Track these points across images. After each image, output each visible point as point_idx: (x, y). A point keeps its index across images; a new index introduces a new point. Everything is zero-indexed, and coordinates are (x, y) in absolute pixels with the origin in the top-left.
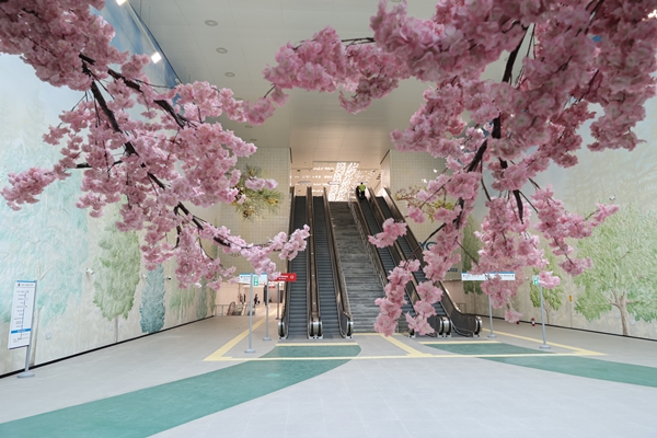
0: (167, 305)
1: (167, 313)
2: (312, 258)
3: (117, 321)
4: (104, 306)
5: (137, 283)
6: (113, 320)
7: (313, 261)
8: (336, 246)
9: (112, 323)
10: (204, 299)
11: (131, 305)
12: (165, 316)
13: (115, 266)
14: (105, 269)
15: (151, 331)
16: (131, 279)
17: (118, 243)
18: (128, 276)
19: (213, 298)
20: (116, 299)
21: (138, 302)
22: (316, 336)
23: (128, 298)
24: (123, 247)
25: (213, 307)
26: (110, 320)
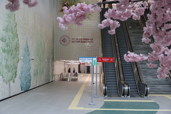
0: (32, 74)
1: (32, 79)
2: (117, 48)
3: (10, 84)
4: (4, 75)
5: (18, 62)
6: (8, 83)
7: (118, 50)
8: (131, 40)
9: (7, 86)
10: (48, 71)
11: (16, 75)
12: (31, 81)
13: (8, 52)
14: (4, 54)
15: (25, 90)
16: (16, 60)
17: (9, 38)
18: (14, 58)
19: (53, 70)
20: (9, 71)
21: (19, 73)
22: (126, 96)
23: (14, 70)
24: (11, 40)
25: (53, 75)
26: (7, 83)
